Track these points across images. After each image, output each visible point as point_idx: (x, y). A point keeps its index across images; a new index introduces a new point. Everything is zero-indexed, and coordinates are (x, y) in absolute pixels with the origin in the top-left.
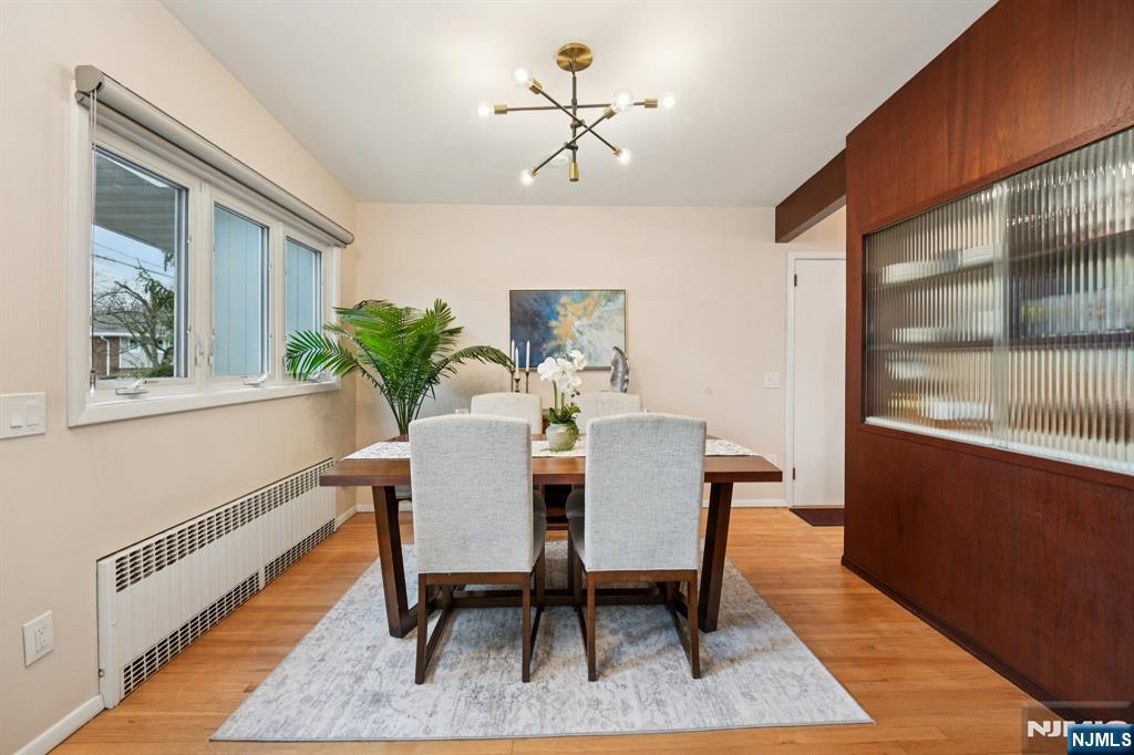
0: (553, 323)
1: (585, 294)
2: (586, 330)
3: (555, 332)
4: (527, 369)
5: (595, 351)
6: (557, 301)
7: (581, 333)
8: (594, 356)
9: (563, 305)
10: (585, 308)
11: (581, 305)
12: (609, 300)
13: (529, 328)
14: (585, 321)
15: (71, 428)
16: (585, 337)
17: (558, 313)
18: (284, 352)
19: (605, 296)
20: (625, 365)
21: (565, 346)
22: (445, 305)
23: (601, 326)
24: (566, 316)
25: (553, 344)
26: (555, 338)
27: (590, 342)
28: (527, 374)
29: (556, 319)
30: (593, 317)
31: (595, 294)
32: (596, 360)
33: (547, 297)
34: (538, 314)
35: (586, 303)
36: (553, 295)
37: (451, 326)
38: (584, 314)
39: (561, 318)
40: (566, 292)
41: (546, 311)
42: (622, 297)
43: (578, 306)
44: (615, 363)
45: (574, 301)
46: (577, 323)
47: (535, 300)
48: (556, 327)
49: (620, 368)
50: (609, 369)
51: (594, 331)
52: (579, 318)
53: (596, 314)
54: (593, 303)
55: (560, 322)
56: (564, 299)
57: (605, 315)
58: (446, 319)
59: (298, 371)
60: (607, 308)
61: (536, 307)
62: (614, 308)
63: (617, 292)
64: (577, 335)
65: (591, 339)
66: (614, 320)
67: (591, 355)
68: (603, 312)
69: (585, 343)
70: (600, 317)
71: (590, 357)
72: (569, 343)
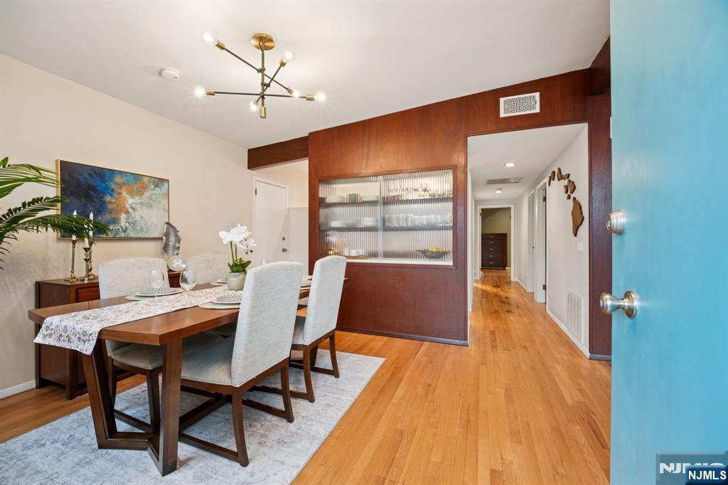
0: (108, 198)
1: (137, 177)
2: (138, 207)
3: (110, 207)
5: (145, 225)
6: (111, 179)
7: (134, 209)
8: (145, 230)
9: (118, 184)
10: (137, 189)
12: (157, 186)
13: (83, 200)
14: (137, 199)
16: (137, 213)
17: (113, 190)
19: (154, 182)
20: (177, 236)
21: (119, 219)
23: (151, 206)
24: (120, 193)
26: (109, 212)
27: (142, 218)
29: (112, 196)
30: (144, 197)
31: (146, 179)
32: (147, 232)
33: (102, 174)
34: (93, 188)
35: (138, 185)
36: (108, 173)
38: (137, 194)
39: (115, 195)
40: (121, 173)
41: (100, 186)
42: (166, 185)
43: (131, 186)
44: (167, 235)
46: (130, 201)
47: (90, 175)
48: (111, 202)
49: (172, 239)
50: (162, 239)
51: (144, 208)
52: (133, 196)
53: (147, 195)
54: (143, 186)
55: (114, 198)
56: (118, 179)
57: (154, 197)
60: (155, 192)
61: (91, 181)
62: (161, 193)
63: (163, 180)
64: (130, 210)
65: (143, 215)
66: (160, 202)
67: (142, 227)
68: (152, 194)
69: (138, 218)
70: (150, 198)
71: (142, 229)
72: (123, 216)
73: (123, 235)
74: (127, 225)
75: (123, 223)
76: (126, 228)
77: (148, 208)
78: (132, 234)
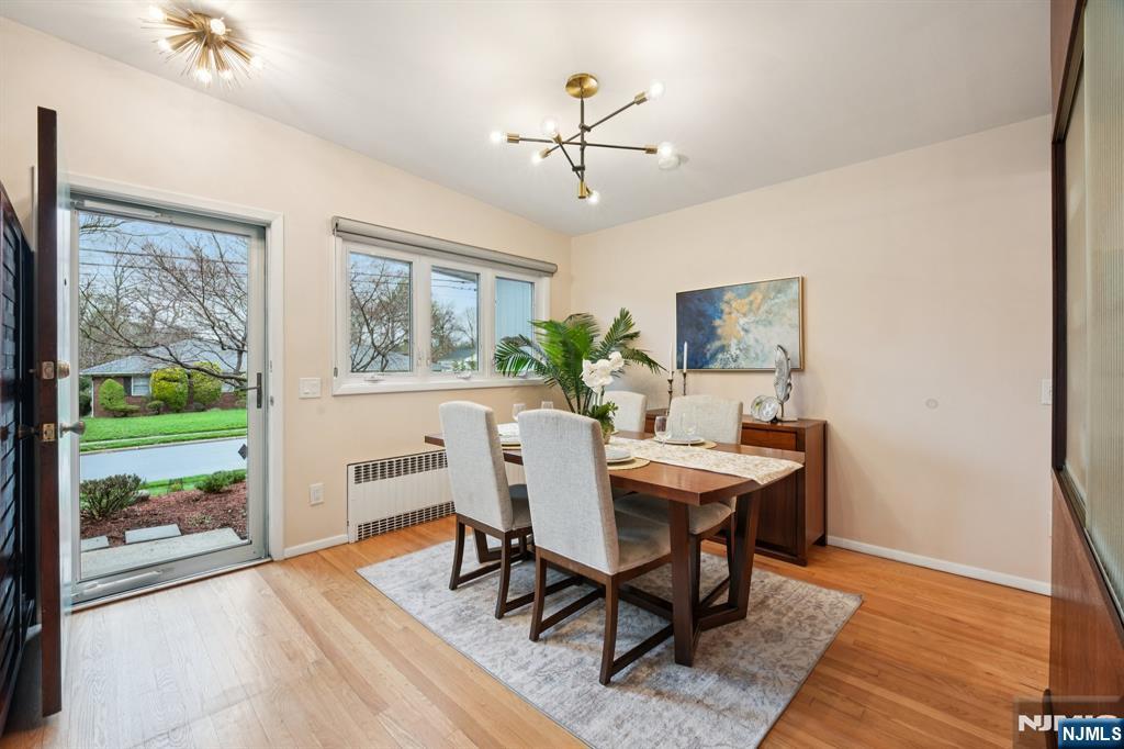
0: (717, 322)
1: (750, 288)
2: (752, 328)
3: (719, 331)
4: (685, 370)
5: (762, 351)
6: (720, 299)
7: (746, 331)
8: (761, 359)
9: (727, 303)
10: (751, 303)
11: (747, 300)
12: (779, 291)
13: (694, 328)
14: (751, 318)
15: (335, 396)
16: (750, 335)
17: (722, 312)
18: (492, 357)
19: (775, 286)
21: (729, 346)
22: (628, 313)
23: (770, 323)
24: (730, 313)
25: (717, 344)
26: (719, 338)
27: (757, 341)
28: (685, 375)
29: (720, 318)
30: (760, 312)
31: (763, 286)
32: (763, 361)
33: (710, 296)
34: (702, 314)
35: (751, 298)
36: (716, 293)
37: (632, 331)
38: (750, 310)
39: (725, 317)
40: (731, 287)
41: (710, 311)
43: (743, 301)
45: (740, 296)
46: (742, 321)
48: (720, 326)
49: (784, 371)
50: (773, 372)
51: (761, 328)
52: (745, 315)
53: (764, 308)
54: (760, 297)
55: (724, 321)
56: (728, 296)
57: (775, 309)
58: (629, 325)
59: (507, 370)
60: (777, 301)
61: (701, 307)
62: (785, 300)
63: (789, 280)
64: (742, 333)
65: (759, 338)
66: (784, 315)
67: (757, 355)
68: (773, 306)
69: (751, 342)
70: (769, 312)
71: (757, 358)
72: (733, 343)
73: (733, 365)
74: (738, 352)
75: (734, 351)
76: (737, 356)
77: (765, 326)
78: (743, 364)
